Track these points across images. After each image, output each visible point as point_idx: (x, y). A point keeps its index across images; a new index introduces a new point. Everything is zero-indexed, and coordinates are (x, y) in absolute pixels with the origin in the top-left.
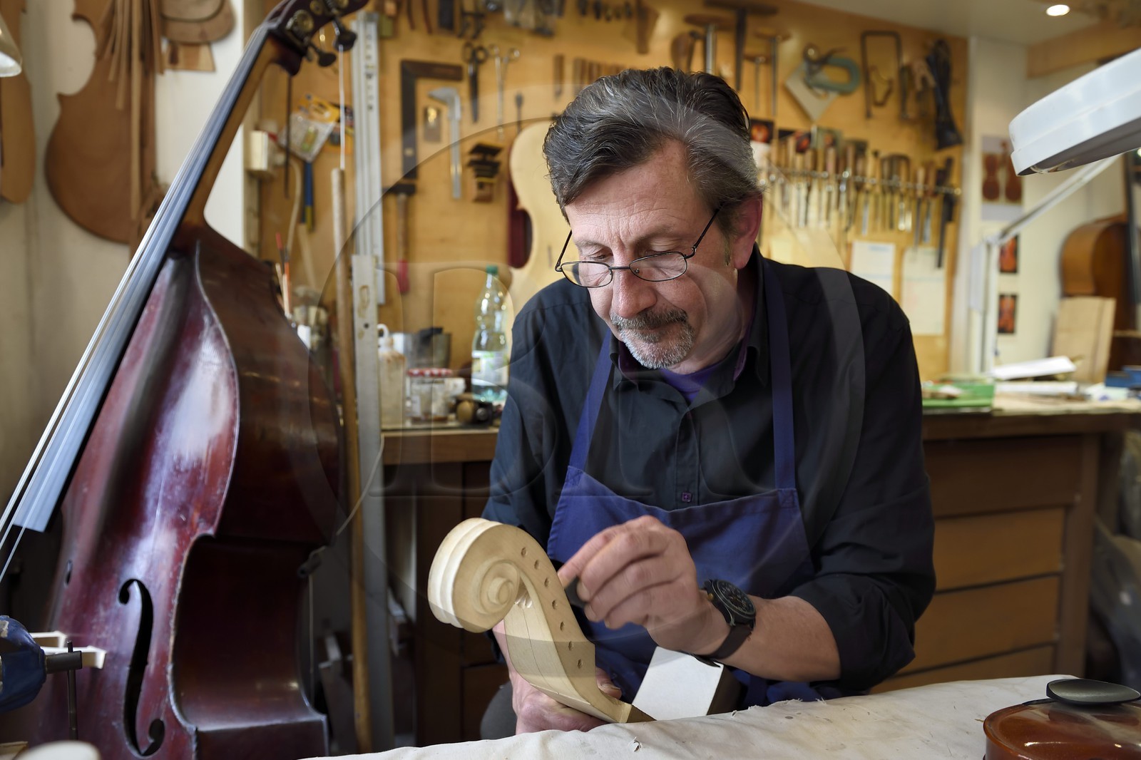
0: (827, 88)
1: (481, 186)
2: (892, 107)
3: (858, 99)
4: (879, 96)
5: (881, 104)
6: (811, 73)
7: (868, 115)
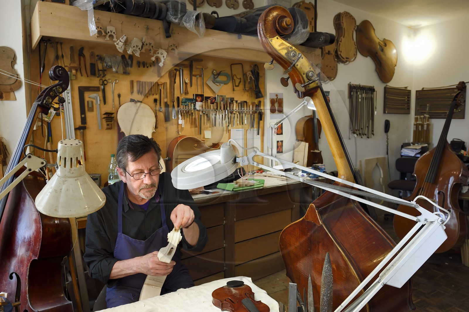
0: (220, 83)
1: (108, 125)
2: (241, 86)
3: (230, 85)
4: (237, 84)
5: (238, 86)
6: (215, 78)
7: (234, 90)
